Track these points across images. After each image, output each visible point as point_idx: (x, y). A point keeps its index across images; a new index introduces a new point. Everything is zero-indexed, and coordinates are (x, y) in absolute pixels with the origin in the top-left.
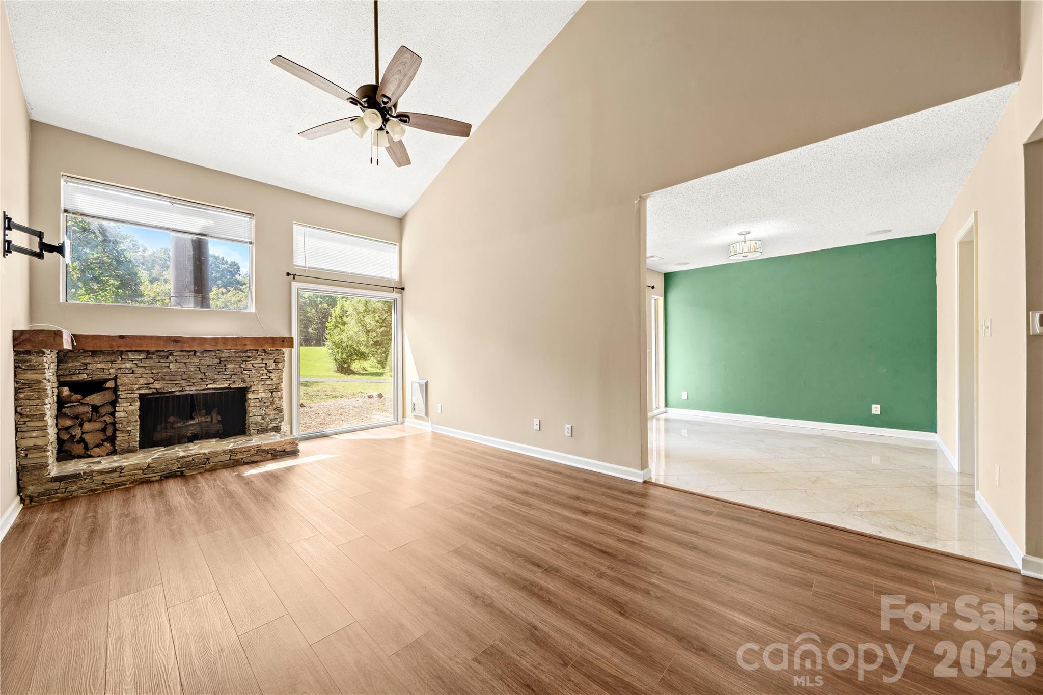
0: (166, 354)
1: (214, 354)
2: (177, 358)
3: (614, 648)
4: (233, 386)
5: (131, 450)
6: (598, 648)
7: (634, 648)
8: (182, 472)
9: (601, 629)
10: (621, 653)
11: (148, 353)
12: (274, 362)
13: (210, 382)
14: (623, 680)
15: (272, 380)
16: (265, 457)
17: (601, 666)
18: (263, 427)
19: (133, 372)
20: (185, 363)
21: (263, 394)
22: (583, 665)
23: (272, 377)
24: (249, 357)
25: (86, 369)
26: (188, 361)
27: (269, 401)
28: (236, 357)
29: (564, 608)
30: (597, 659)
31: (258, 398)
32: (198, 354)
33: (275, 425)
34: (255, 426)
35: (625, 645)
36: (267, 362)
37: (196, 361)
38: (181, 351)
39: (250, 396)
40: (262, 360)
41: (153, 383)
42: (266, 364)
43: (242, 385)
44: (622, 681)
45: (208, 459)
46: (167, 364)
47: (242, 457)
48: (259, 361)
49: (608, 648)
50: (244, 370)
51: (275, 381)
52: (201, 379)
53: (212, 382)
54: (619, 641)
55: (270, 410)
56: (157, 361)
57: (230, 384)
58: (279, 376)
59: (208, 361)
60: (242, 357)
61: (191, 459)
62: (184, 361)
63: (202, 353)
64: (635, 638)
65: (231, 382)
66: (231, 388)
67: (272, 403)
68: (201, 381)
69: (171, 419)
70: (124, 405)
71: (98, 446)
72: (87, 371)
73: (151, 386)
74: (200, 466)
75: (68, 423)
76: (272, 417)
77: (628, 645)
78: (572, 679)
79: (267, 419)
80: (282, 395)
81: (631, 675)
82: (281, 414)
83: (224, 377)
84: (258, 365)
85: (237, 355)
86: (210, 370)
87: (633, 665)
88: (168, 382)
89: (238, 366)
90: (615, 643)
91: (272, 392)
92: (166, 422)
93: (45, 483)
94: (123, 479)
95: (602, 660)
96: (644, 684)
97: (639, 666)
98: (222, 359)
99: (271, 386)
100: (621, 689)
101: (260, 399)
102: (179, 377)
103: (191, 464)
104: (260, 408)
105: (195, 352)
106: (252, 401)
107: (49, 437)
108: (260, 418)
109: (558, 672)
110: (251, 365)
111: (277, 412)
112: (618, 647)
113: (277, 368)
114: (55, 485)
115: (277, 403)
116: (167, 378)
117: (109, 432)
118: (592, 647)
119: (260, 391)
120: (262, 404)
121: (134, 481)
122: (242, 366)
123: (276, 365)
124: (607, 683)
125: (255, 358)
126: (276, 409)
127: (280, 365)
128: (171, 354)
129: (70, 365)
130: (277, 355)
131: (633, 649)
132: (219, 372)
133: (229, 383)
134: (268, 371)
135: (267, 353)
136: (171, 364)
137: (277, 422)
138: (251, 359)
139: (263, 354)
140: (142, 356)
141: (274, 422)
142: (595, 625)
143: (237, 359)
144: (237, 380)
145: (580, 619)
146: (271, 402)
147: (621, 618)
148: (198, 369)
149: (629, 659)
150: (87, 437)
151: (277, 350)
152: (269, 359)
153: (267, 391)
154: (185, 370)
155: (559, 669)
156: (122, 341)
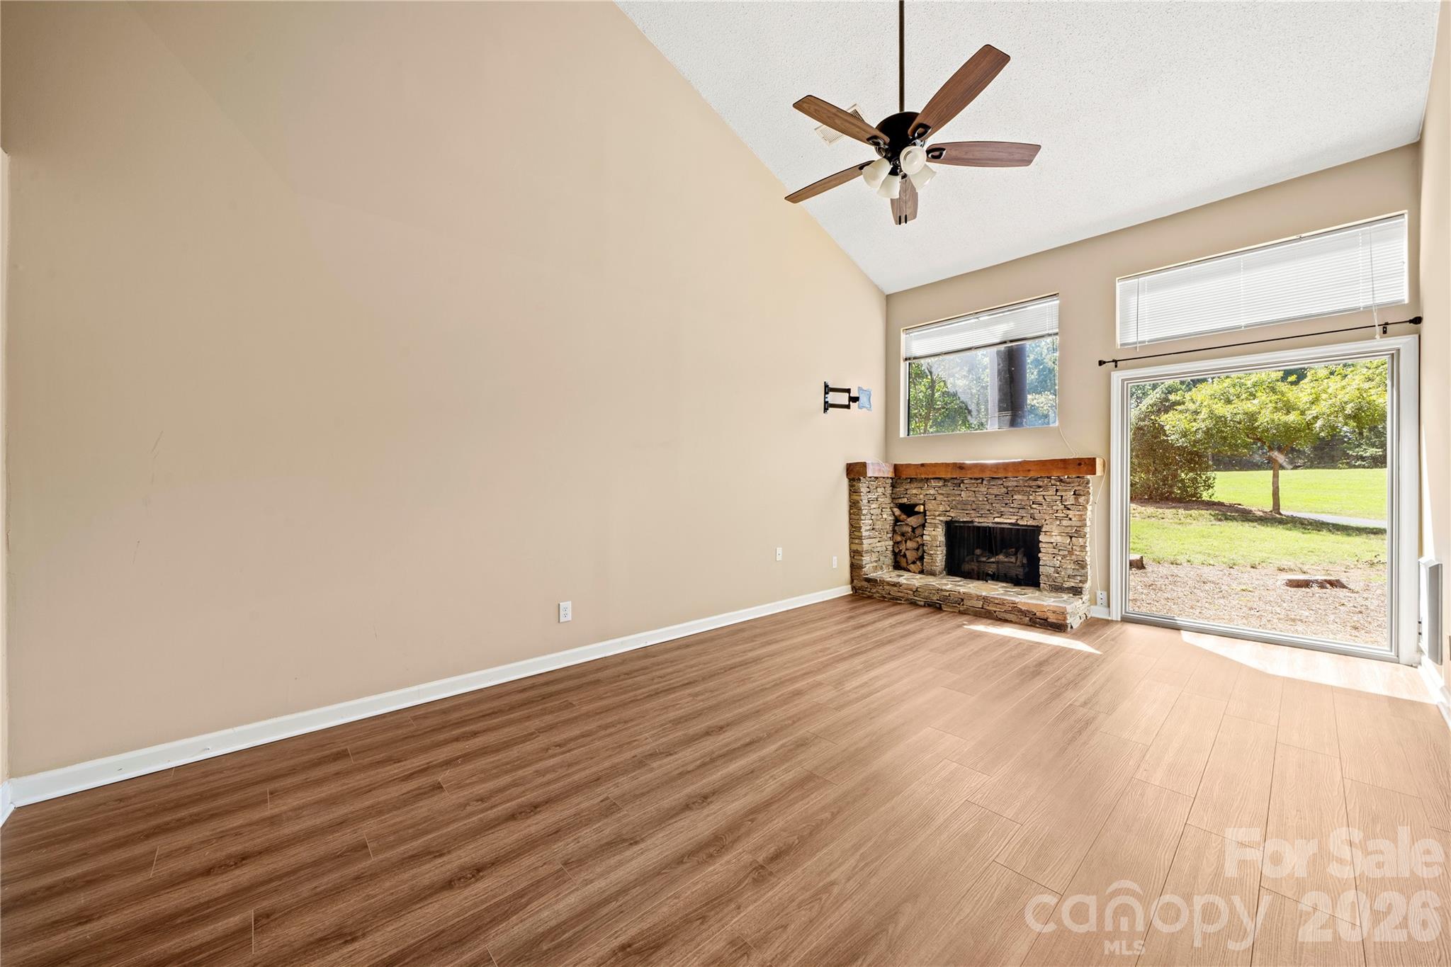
0: (959, 481)
1: (1000, 482)
2: (967, 486)
3: (565, 918)
4: (1020, 522)
5: (932, 574)
6: (573, 899)
7: (553, 943)
8: (940, 604)
9: (605, 911)
10: (553, 923)
11: (945, 480)
12: (1074, 494)
13: (997, 515)
14: (515, 914)
15: (1070, 519)
16: (1021, 619)
17: (546, 896)
18: (1057, 584)
19: (935, 499)
20: (974, 491)
21: (1059, 539)
22: (557, 879)
23: (1070, 516)
24: (1040, 487)
25: (906, 494)
26: (976, 489)
27: (1065, 549)
28: (1025, 486)
29: (661, 877)
30: (558, 895)
31: (1052, 543)
32: (985, 482)
33: (1073, 584)
34: (1046, 579)
35: (564, 932)
36: (1063, 494)
37: (983, 489)
38: (971, 479)
39: (1042, 538)
40: (1057, 491)
41: (949, 511)
42: (1062, 496)
43: (1031, 522)
44: (515, 912)
45: (962, 600)
46: (959, 492)
47: (995, 609)
48: (1053, 489)
49: (568, 911)
50: (1033, 504)
51: (1075, 522)
52: (989, 510)
53: (999, 515)
54: (574, 928)
55: (1068, 562)
56: (952, 488)
57: (1017, 520)
58: (1081, 515)
59: (995, 491)
60: (1031, 487)
61: (947, 594)
62: (974, 489)
63: (989, 481)
64: (569, 949)
65: (1018, 517)
66: (1018, 525)
67: (1071, 553)
68: (988, 512)
69: (978, 552)
70: (930, 529)
71: (914, 563)
72: (907, 496)
73: (948, 514)
74: (954, 605)
75: (899, 538)
76: (1070, 572)
77: (562, 936)
78: (545, 867)
79: (1063, 573)
80: (1085, 543)
81: (517, 924)
82: (1083, 571)
83: (1011, 510)
84: (1050, 497)
85: (1026, 484)
86: (997, 501)
87: (529, 932)
88: (961, 511)
89: (1026, 498)
90: (573, 921)
91: (1071, 537)
92: (973, 554)
93: (861, 581)
94: (900, 594)
95: (554, 899)
96: (497, 935)
97: (524, 938)
98: (1009, 489)
99: (1070, 528)
100: (507, 909)
101: (1054, 544)
102: (969, 507)
103: (947, 599)
104: (1054, 555)
105: (983, 480)
106: (1044, 546)
107: (864, 546)
108: (1053, 569)
109: (560, 855)
110: (1042, 497)
111: (1077, 567)
112: (564, 923)
113: (1077, 504)
114: (865, 584)
115: (1078, 553)
116: (959, 506)
117: (920, 553)
118: (579, 893)
119: (1053, 534)
120: (1056, 551)
121: (907, 600)
122: (1031, 497)
123: (1076, 499)
124: (522, 897)
125: (1046, 488)
126: (1076, 562)
127: (1081, 500)
128: (962, 482)
129: (898, 490)
130: (1077, 484)
131: (553, 940)
132: (1006, 504)
133: (1016, 518)
134: (1065, 506)
135: (1063, 482)
136: (963, 493)
137: (1078, 581)
138: (1041, 489)
139: (1058, 483)
140: (941, 484)
141: (1073, 580)
142: (614, 905)
143: (1025, 489)
144: (1025, 515)
145: (634, 890)
146: (1069, 551)
147: (616, 943)
148: (986, 499)
149: (541, 930)
150: (908, 553)
151: (1078, 477)
152: (1066, 491)
153: (1063, 534)
154: (974, 499)
155: (563, 857)
156: (922, 469)
